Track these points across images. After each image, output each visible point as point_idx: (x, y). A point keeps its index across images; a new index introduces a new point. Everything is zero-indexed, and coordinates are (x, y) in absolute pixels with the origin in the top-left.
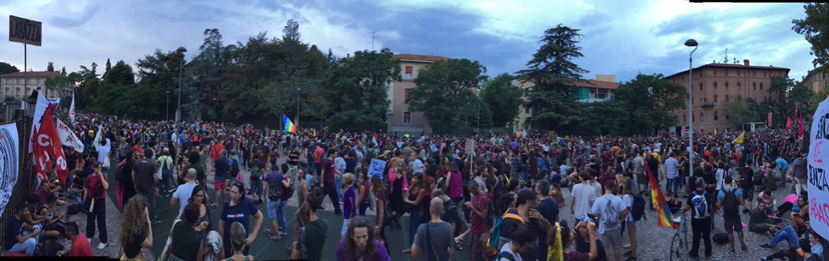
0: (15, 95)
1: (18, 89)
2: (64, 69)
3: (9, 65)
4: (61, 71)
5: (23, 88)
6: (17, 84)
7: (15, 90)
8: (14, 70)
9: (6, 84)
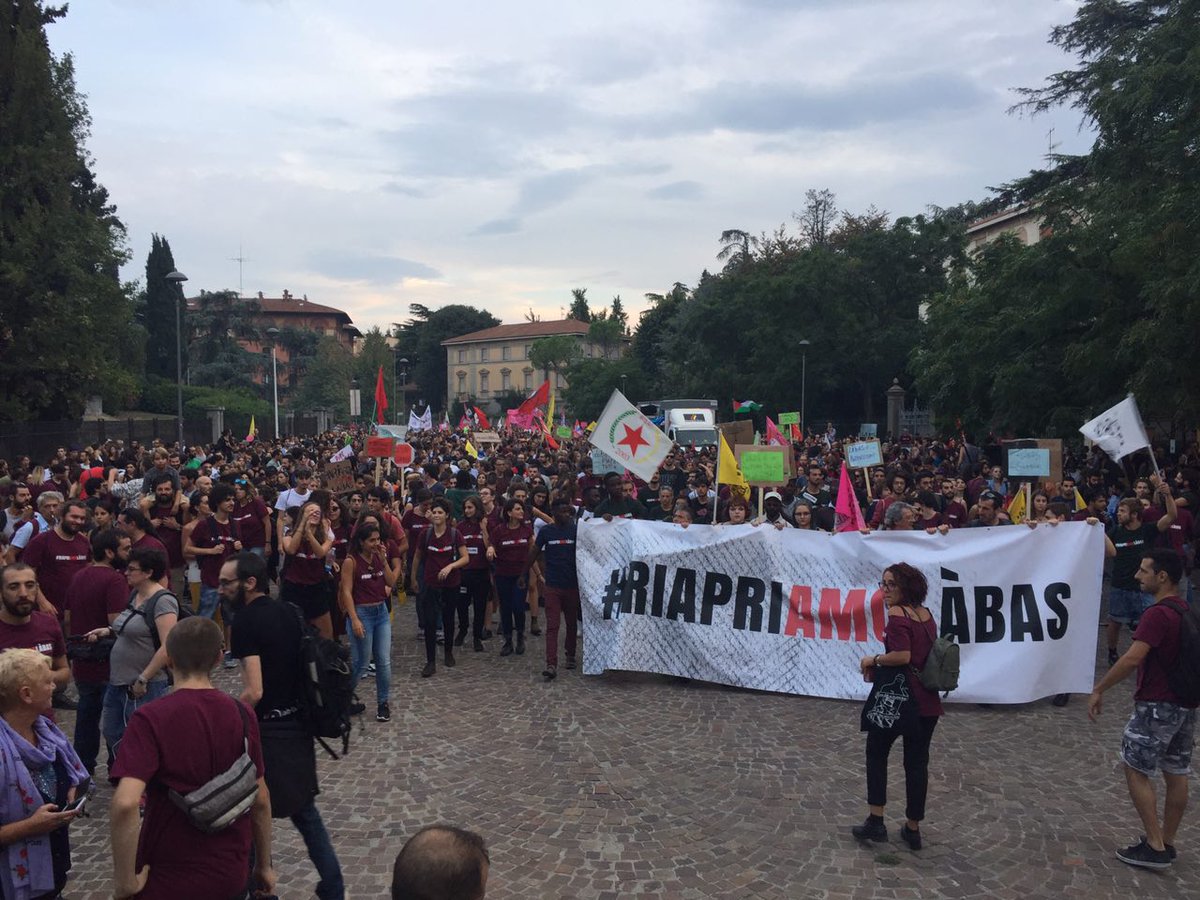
0: (478, 388)
1: (484, 375)
2: (617, 305)
3: (471, 310)
4: (610, 312)
5: (495, 371)
6: (483, 362)
7: (479, 377)
8: (484, 321)
9: (460, 363)
